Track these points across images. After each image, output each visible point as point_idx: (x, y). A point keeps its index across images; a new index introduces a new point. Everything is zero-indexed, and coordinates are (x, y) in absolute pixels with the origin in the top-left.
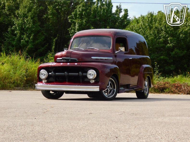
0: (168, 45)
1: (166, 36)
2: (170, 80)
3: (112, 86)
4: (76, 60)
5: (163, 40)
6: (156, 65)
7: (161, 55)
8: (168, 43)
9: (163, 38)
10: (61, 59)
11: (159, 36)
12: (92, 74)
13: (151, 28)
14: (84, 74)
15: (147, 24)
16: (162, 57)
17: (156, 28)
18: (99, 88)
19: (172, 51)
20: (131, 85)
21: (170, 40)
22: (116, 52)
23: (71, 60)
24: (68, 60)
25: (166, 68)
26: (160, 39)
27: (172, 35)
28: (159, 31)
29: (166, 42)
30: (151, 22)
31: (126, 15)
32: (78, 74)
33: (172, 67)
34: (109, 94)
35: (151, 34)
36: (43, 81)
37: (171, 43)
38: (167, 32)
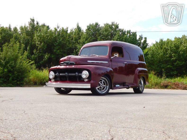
0: (173, 59)
1: (171, 53)
2: (173, 81)
3: (106, 84)
4: (74, 63)
5: (169, 56)
6: (163, 71)
7: (168, 65)
8: (173, 57)
9: (169, 54)
10: (63, 62)
11: (167, 53)
12: (85, 74)
13: (161, 48)
14: (79, 74)
15: (159, 46)
16: (168, 66)
17: (165, 48)
18: (90, 85)
19: (175, 63)
20: (126, 84)
21: (174, 55)
22: (112, 58)
23: (70, 63)
24: (68, 63)
25: (172, 73)
26: (167, 55)
27: (175, 53)
28: (167, 50)
29: (171, 57)
30: (162, 45)
31: (145, 41)
32: (75, 74)
33: (175, 73)
34: (103, 90)
35: (161, 52)
36: (52, 80)
37: (174, 57)
38: (171, 51)
